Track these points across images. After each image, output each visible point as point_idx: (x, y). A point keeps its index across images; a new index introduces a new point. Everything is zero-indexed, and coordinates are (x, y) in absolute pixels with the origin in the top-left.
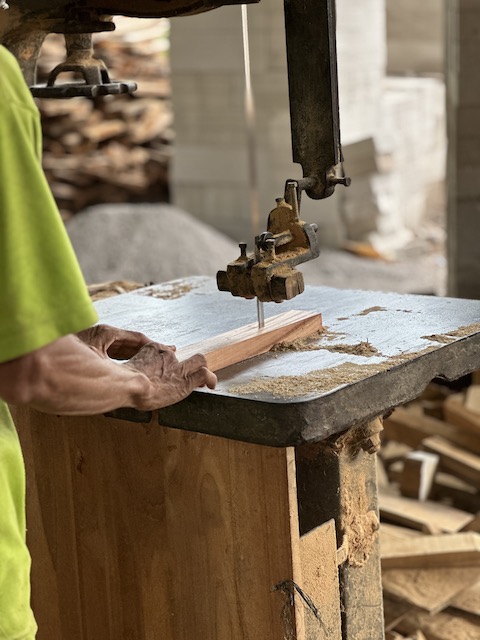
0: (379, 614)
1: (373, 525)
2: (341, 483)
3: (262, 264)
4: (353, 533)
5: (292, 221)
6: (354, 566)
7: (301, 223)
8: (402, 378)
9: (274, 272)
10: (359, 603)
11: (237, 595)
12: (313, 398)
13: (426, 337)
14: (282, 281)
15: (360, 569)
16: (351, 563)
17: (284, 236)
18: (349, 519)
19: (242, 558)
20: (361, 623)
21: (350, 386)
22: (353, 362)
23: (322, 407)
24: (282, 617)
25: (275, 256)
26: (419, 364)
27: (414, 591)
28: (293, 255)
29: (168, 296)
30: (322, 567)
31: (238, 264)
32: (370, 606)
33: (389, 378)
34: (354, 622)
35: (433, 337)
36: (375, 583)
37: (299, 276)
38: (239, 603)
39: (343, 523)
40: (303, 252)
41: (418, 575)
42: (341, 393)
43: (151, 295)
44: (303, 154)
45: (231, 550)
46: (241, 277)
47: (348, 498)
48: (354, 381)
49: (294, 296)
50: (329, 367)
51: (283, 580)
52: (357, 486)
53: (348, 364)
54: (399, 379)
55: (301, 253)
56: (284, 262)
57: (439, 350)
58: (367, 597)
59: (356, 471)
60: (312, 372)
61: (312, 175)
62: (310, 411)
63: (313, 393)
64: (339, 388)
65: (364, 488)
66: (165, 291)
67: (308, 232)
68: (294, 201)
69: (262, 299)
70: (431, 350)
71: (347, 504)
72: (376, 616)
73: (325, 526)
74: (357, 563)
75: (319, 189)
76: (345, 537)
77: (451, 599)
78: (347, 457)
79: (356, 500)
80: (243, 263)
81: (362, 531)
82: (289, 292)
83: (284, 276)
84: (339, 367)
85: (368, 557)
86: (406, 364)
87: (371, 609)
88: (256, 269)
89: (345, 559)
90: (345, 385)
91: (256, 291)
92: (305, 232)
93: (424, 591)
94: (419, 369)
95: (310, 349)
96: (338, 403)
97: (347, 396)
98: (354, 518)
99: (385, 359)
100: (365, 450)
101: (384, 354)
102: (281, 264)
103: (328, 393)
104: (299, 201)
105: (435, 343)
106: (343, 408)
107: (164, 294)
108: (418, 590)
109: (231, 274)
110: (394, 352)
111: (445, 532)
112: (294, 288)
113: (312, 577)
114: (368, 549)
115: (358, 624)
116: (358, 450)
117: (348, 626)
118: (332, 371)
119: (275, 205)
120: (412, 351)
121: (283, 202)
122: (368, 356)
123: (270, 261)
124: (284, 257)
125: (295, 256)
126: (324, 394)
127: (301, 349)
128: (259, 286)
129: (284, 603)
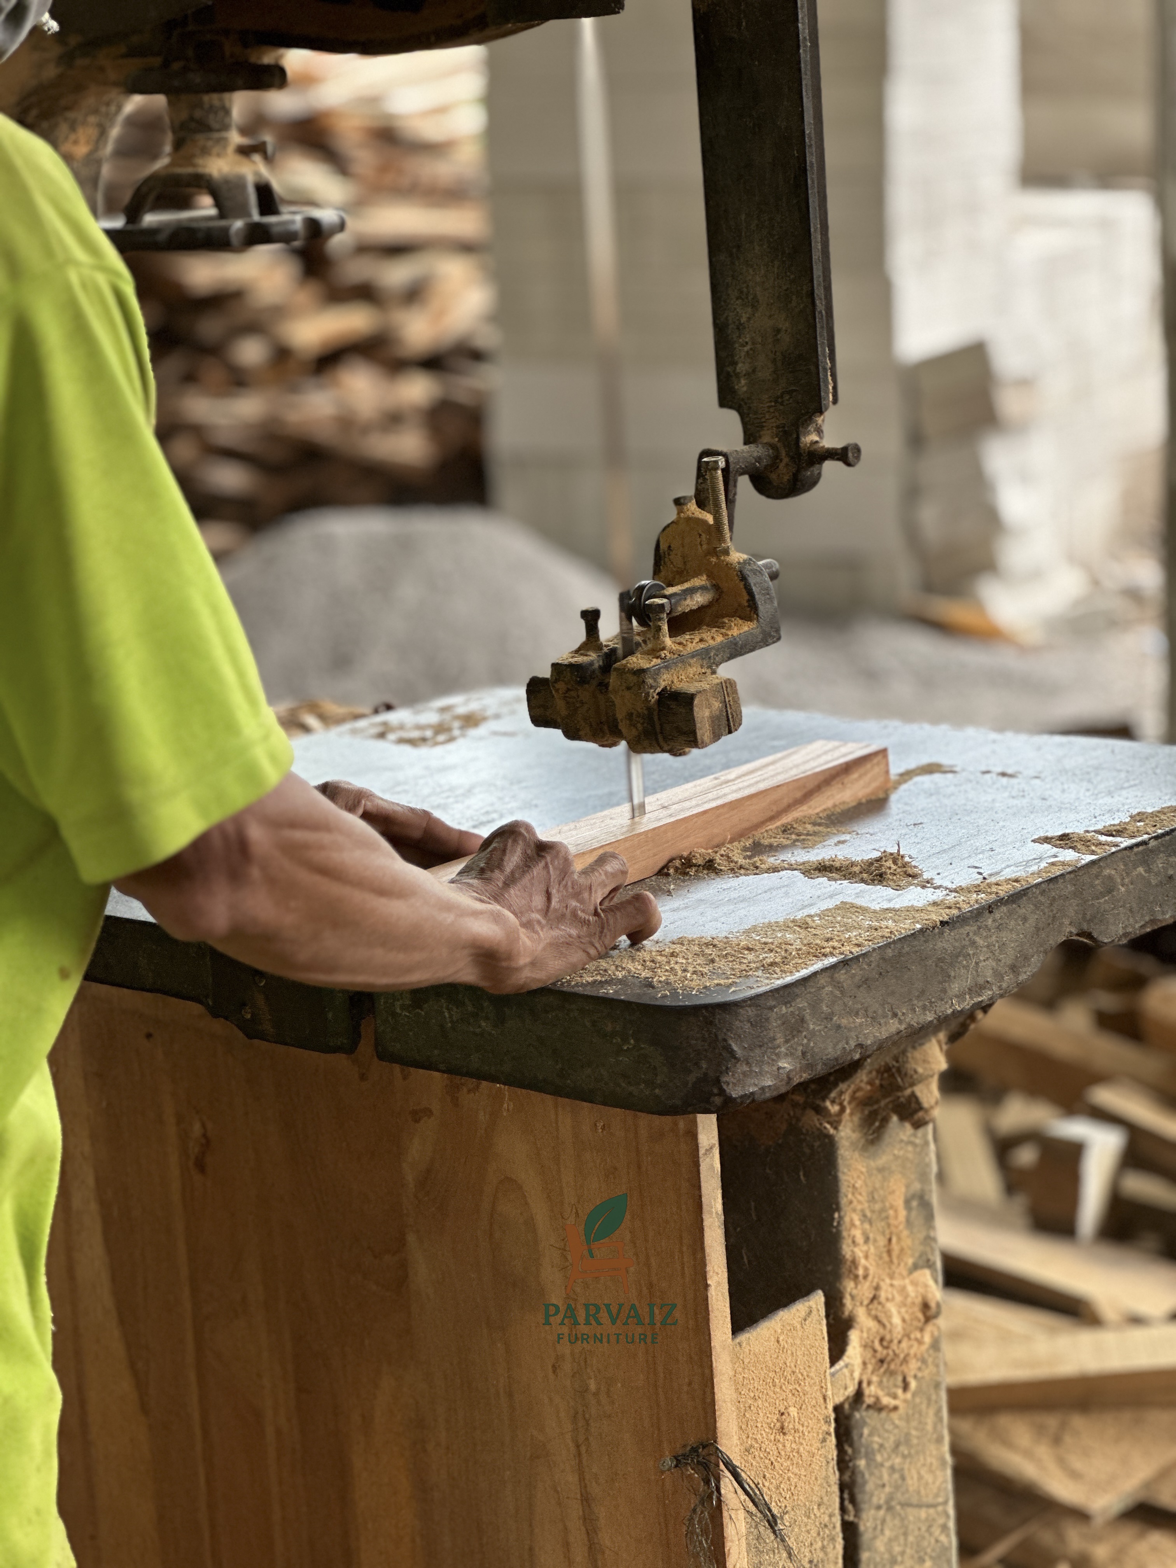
0: (944, 1528)
1: (925, 1306)
2: (843, 1201)
3: (637, 661)
4: (871, 1324)
5: (714, 552)
6: (877, 1407)
7: (736, 556)
8: (980, 942)
9: (665, 680)
10: (890, 1498)
11: (582, 1479)
12: (752, 992)
13: (1046, 840)
14: (686, 700)
15: (894, 1416)
16: (869, 1400)
17: (692, 591)
18: (864, 1290)
19: (593, 1387)
20: (897, 1549)
21: (845, 963)
22: (860, 902)
23: (773, 1015)
24: (690, 1533)
25: (668, 641)
26: (1025, 908)
27: (1052, 1466)
28: (713, 638)
29: (424, 740)
30: (793, 1411)
31: (579, 659)
32: (919, 1506)
33: (947, 942)
34: (880, 1545)
35: (1065, 841)
36: (932, 1448)
37: (728, 688)
38: (586, 1499)
39: (848, 1302)
40: (739, 629)
41: (1063, 1426)
42: (823, 980)
43: (382, 735)
44: (742, 386)
45: (567, 1367)
46: (585, 694)
47: (860, 1239)
48: (856, 951)
49: (716, 737)
50: (799, 915)
51: (692, 1441)
52: (883, 1210)
53: (847, 908)
54: (973, 943)
55: (735, 632)
56: (693, 656)
57: (1078, 871)
58: (912, 1483)
59: (881, 1170)
60: (754, 929)
61: (766, 439)
62: (742, 1024)
63: (750, 982)
64: (818, 966)
65: (902, 1213)
66: (419, 727)
67: (752, 580)
68: (717, 505)
69: (636, 747)
70: (1057, 871)
71: (859, 1253)
72: (937, 1531)
73: (799, 1308)
74: (886, 1400)
75: (783, 474)
76: (854, 1337)
77: (1148, 1485)
78: (855, 1136)
79: (882, 1241)
80: (592, 657)
81: (896, 1320)
82: (704, 730)
83: (691, 689)
84: (822, 915)
85: (913, 1384)
86: (990, 908)
87: (923, 1513)
88: (622, 671)
89: (851, 1390)
90: (832, 960)
91: (623, 727)
92: (744, 578)
93: (1077, 1464)
94: (1025, 919)
95: (756, 870)
96: (814, 1006)
97: (838, 986)
98: (877, 1288)
99: (939, 895)
100: (903, 1118)
101: (938, 882)
102: (682, 660)
103: (789, 979)
104: (730, 502)
105: (1068, 855)
106: (829, 1018)
107: (415, 734)
108: (1062, 1462)
109: (561, 686)
110: (966, 878)
111: (1136, 1320)
112: (714, 720)
113: (765, 1436)
114: (913, 1365)
115: (890, 1551)
116: (885, 1121)
117: (865, 1556)
118: (804, 925)
119: (671, 514)
120: (1009, 873)
121: (692, 508)
122: (898, 888)
123: (655, 652)
124: (692, 642)
125: (719, 639)
126: (779, 983)
127: (736, 870)
128: (630, 715)
129: (694, 1501)
